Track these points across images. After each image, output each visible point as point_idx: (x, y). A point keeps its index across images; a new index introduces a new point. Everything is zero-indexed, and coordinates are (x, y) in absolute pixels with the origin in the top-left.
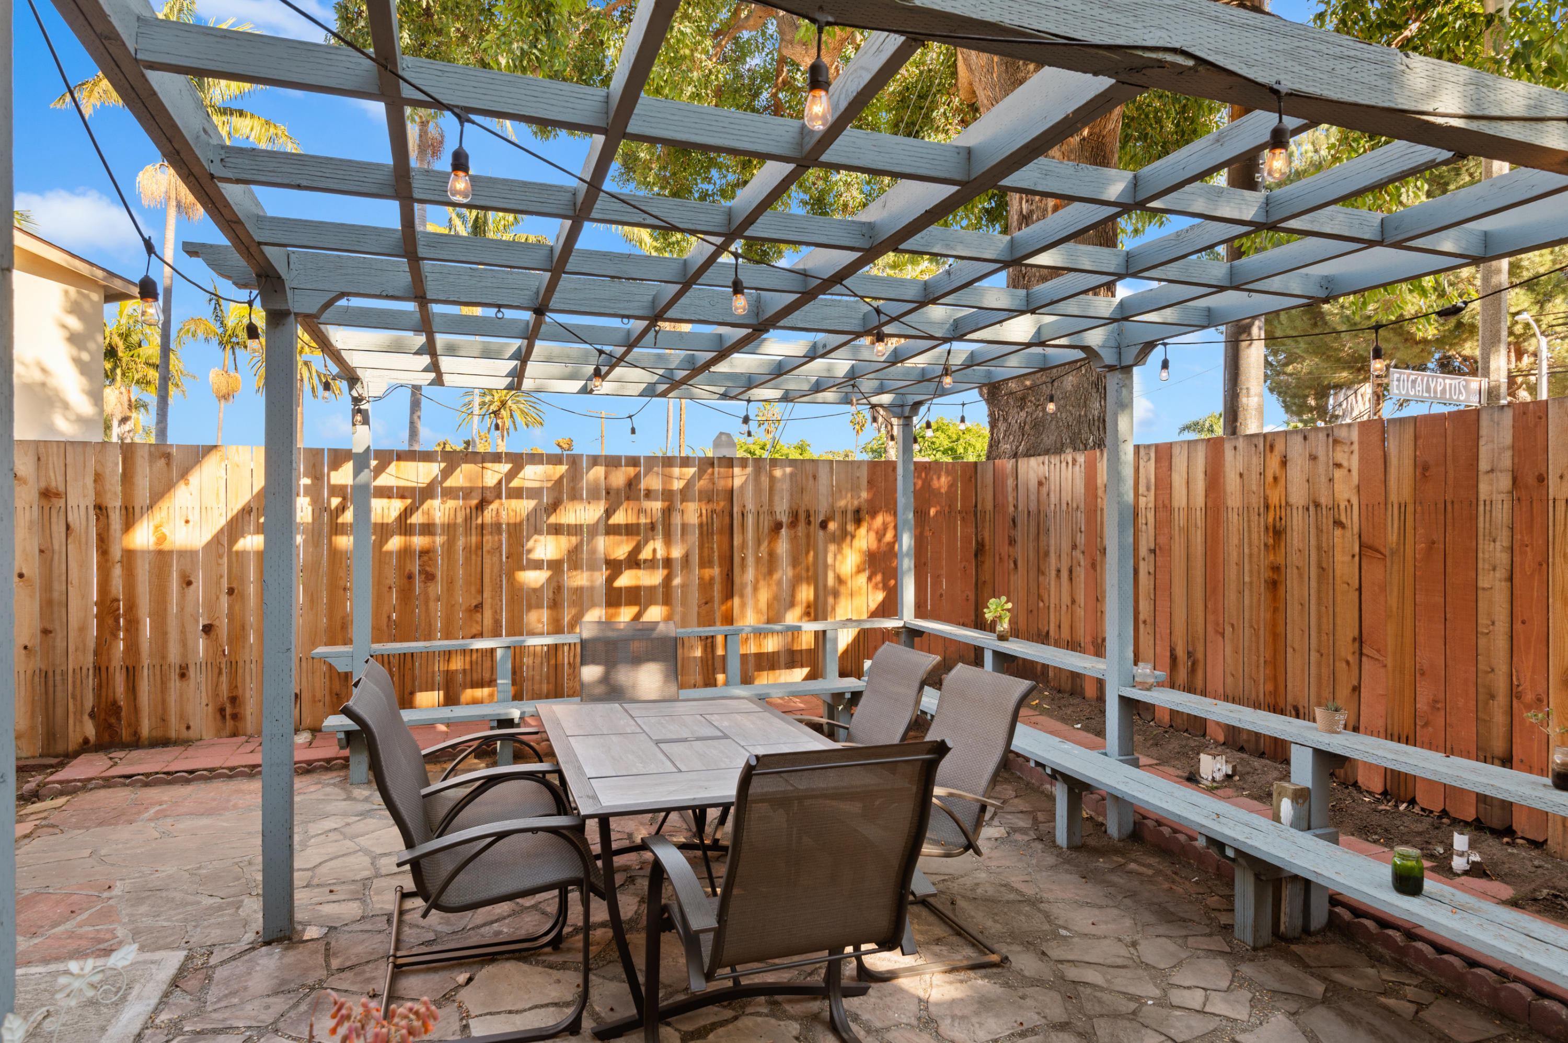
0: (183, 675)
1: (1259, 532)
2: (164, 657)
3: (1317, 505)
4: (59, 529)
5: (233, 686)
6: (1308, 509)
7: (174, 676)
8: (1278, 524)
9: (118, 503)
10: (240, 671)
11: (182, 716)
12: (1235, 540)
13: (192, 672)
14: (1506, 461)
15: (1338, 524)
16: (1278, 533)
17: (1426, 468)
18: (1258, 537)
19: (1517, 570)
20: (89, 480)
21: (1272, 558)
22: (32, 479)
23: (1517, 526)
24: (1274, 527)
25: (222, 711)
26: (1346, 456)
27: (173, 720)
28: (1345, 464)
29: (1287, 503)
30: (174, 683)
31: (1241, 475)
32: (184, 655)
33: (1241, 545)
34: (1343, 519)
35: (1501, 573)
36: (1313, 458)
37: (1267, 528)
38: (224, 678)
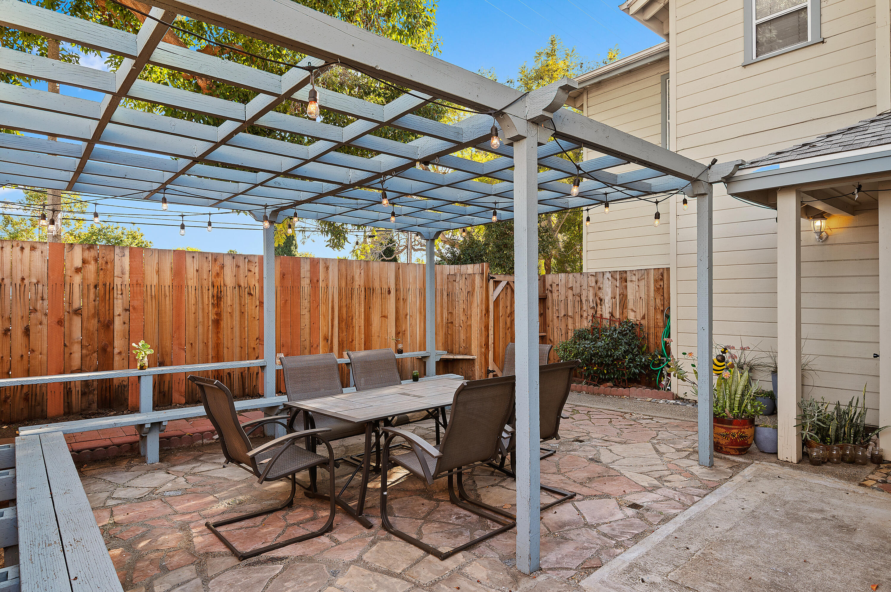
1: (208, 298)
3: (240, 286)
6: (235, 288)
8: (219, 295)
12: (192, 301)
14: (308, 275)
15: (250, 294)
16: (218, 299)
17: (284, 275)
18: (208, 299)
19: (312, 308)
21: (216, 309)
23: (312, 295)
24: (217, 296)
26: (253, 267)
28: (253, 270)
29: (224, 285)
31: (197, 271)
33: (196, 304)
34: (252, 293)
35: (308, 309)
36: (238, 266)
37: (213, 296)
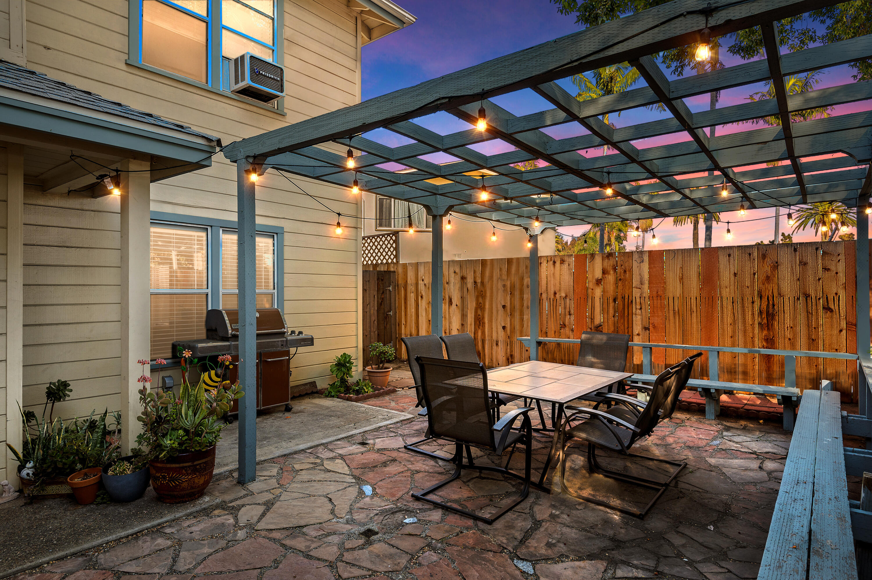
0: (497, 344)
1: (753, 314)
2: (492, 337)
3: (807, 296)
4: (465, 290)
5: (511, 351)
6: (799, 299)
7: (495, 344)
8: (771, 310)
9: (480, 281)
10: (513, 345)
11: (497, 360)
12: (728, 318)
13: (499, 344)
15: (828, 309)
16: (769, 316)
18: (752, 316)
20: (473, 273)
21: (765, 332)
22: (459, 274)
24: (768, 312)
25: (508, 359)
26: (834, 263)
27: (494, 360)
28: (832, 268)
29: (780, 294)
30: (495, 347)
31: (735, 274)
32: (497, 337)
34: (832, 306)
36: (803, 264)
37: (761, 312)
38: (509, 347)
